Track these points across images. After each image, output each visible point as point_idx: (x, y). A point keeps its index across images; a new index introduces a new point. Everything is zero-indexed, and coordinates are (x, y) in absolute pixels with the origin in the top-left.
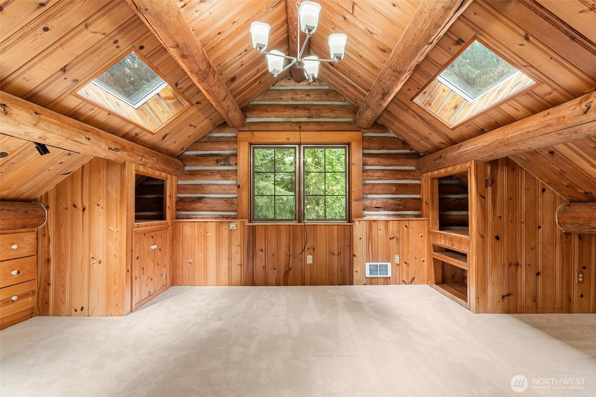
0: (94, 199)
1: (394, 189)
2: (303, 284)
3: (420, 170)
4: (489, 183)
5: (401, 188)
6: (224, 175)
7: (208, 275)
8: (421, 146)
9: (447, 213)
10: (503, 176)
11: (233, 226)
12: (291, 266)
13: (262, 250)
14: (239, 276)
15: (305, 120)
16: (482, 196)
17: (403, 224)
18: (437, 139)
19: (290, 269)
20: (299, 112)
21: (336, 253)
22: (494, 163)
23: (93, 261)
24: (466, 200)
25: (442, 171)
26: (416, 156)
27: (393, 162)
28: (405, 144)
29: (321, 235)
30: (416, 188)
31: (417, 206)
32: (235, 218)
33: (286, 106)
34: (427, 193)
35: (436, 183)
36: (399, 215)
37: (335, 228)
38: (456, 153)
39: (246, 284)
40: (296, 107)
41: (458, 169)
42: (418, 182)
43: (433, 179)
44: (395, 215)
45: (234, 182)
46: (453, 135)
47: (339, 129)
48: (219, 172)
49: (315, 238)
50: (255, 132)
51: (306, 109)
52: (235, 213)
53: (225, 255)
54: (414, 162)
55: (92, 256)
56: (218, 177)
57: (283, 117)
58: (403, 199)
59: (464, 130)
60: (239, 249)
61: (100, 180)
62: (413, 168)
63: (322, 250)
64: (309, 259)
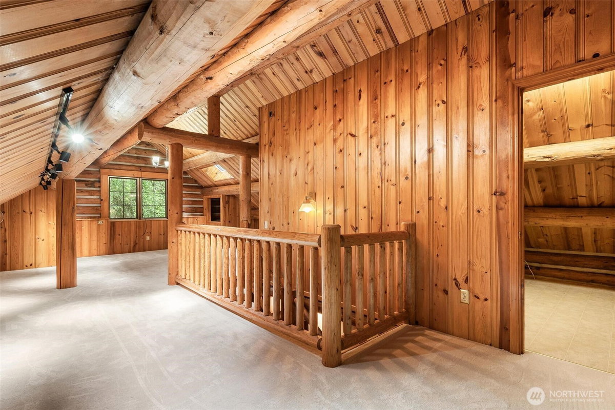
0: (37, 208)
1: (191, 203)
2: (144, 250)
3: (203, 194)
4: (227, 202)
5: (194, 202)
6: (91, 193)
7: (83, 251)
8: (203, 184)
9: (215, 214)
10: (231, 200)
11: (100, 222)
12: (137, 242)
13: (119, 235)
14: (105, 250)
15: (143, 165)
16: (225, 207)
17: (196, 219)
18: (210, 183)
19: (136, 244)
20: (140, 161)
21: (162, 234)
22: (229, 196)
23: (38, 240)
24: (220, 208)
25: (212, 196)
26: (201, 187)
27: (190, 190)
28: (196, 182)
29: (154, 225)
30: (201, 202)
31: (201, 210)
32: (100, 217)
33: (132, 157)
34: (206, 205)
35: (210, 200)
36: (193, 215)
37: (162, 221)
38: (217, 191)
39: (109, 254)
40: (138, 158)
41: (217, 196)
42: (202, 199)
43: (208, 199)
44: (192, 215)
45: (98, 197)
46: (216, 183)
47: (163, 172)
48: (87, 191)
49: (151, 227)
50: (113, 170)
51: (144, 160)
52: (99, 215)
53: (95, 238)
54: (200, 190)
55: (37, 237)
56: (87, 194)
57: (130, 162)
58: (195, 207)
59: (219, 183)
60: (104, 235)
61: (42, 198)
62: (200, 193)
63: (155, 232)
64: (148, 238)
